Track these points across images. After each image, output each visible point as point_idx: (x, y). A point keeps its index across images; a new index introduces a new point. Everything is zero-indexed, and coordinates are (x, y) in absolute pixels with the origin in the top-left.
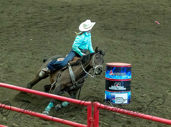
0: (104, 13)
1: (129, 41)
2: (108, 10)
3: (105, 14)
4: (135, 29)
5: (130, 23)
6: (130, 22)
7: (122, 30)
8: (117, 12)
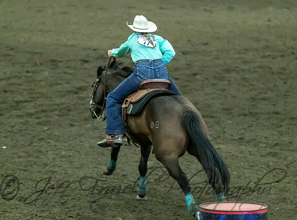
0: (195, 74)
1: (261, 145)
2: (205, 67)
3: (198, 77)
4: (277, 113)
5: (264, 99)
6: (263, 96)
7: (242, 117)
8: (228, 71)
